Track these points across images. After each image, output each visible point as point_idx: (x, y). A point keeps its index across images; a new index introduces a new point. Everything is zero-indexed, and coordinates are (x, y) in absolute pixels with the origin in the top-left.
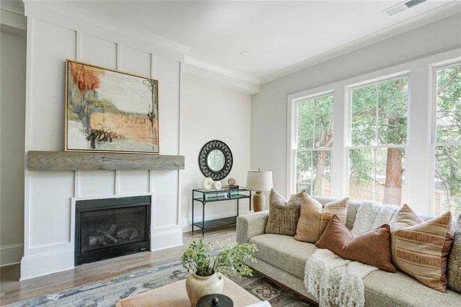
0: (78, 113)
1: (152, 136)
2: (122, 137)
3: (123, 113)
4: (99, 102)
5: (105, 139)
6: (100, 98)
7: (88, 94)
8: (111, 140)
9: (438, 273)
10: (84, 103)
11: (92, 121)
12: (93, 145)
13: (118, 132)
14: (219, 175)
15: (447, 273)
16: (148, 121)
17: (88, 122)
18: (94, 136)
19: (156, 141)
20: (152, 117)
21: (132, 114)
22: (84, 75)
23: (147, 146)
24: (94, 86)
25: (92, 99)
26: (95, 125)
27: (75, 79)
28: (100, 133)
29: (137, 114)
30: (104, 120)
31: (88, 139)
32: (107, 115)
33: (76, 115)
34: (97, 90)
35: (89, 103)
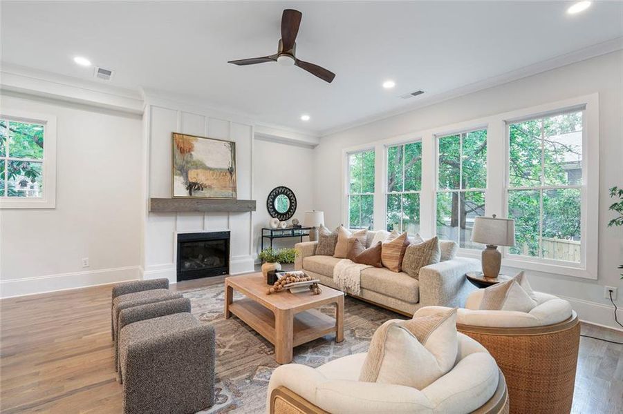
0: (180, 170)
1: (231, 185)
2: (210, 187)
3: (210, 169)
4: (194, 162)
5: (198, 189)
6: (194, 159)
7: (187, 156)
8: (202, 190)
9: (396, 264)
10: (184, 163)
11: (189, 176)
12: (190, 194)
13: (207, 183)
14: (284, 216)
15: (401, 264)
16: (228, 174)
17: (187, 177)
18: (191, 187)
19: (234, 189)
20: (231, 171)
21: (216, 169)
22: (183, 143)
23: (227, 193)
24: (190, 150)
25: (189, 159)
26: (192, 179)
27: (178, 146)
28: (195, 184)
29: (220, 169)
30: (197, 175)
31: (187, 189)
32: (199, 171)
33: (179, 172)
34: (192, 153)
35: (187, 162)
